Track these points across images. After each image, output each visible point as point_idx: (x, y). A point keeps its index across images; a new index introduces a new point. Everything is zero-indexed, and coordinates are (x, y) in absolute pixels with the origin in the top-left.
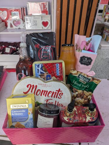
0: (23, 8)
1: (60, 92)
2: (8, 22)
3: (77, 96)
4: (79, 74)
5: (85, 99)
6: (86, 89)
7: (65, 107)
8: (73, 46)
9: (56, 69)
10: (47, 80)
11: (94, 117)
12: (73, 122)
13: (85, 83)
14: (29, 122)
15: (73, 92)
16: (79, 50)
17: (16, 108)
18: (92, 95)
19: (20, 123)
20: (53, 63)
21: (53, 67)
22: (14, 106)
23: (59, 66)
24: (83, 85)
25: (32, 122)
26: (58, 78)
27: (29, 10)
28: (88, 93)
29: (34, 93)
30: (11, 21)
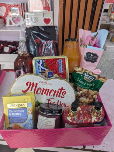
0: (24, 4)
1: (63, 91)
2: (6, 19)
3: (81, 96)
4: (84, 72)
5: (90, 99)
6: (91, 88)
7: (68, 106)
8: (78, 41)
9: (59, 65)
10: (49, 77)
11: (100, 117)
12: (78, 123)
13: (90, 82)
14: (29, 124)
15: (77, 91)
16: (84, 46)
17: (14, 107)
18: (97, 94)
19: (19, 124)
20: (55, 59)
21: (56, 63)
22: (11, 106)
23: (62, 62)
24: (88, 84)
25: (31, 123)
26: (61, 76)
27: (29, 6)
28: (93, 92)
29: (34, 92)
30: (10, 17)
